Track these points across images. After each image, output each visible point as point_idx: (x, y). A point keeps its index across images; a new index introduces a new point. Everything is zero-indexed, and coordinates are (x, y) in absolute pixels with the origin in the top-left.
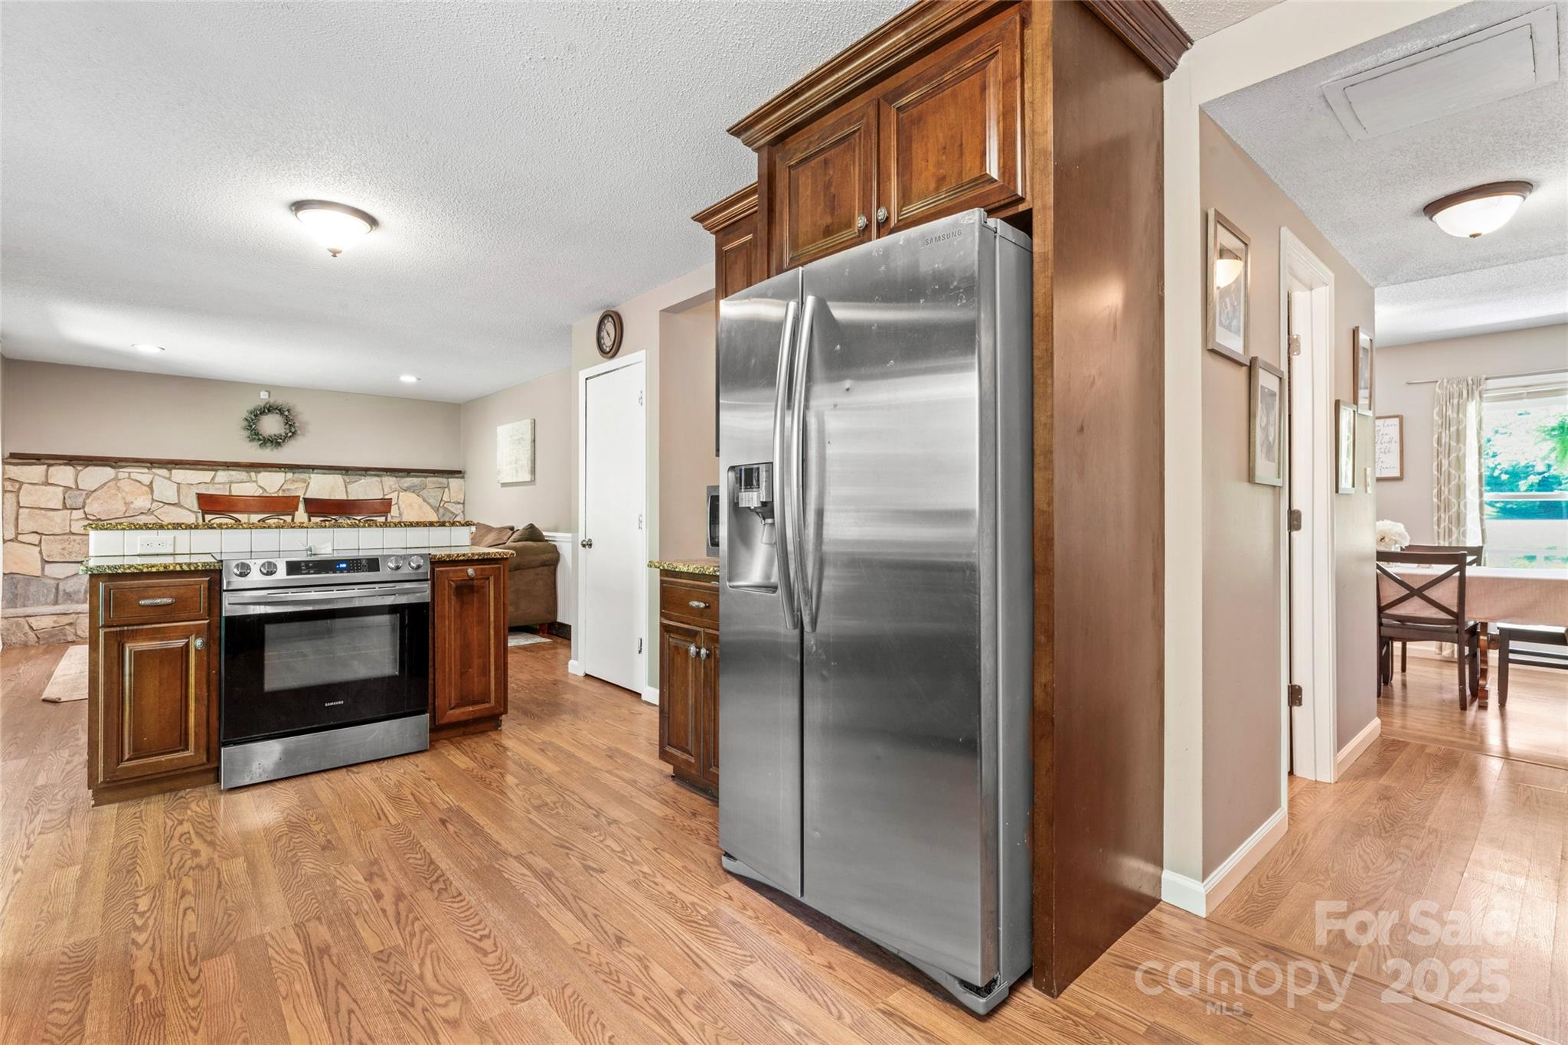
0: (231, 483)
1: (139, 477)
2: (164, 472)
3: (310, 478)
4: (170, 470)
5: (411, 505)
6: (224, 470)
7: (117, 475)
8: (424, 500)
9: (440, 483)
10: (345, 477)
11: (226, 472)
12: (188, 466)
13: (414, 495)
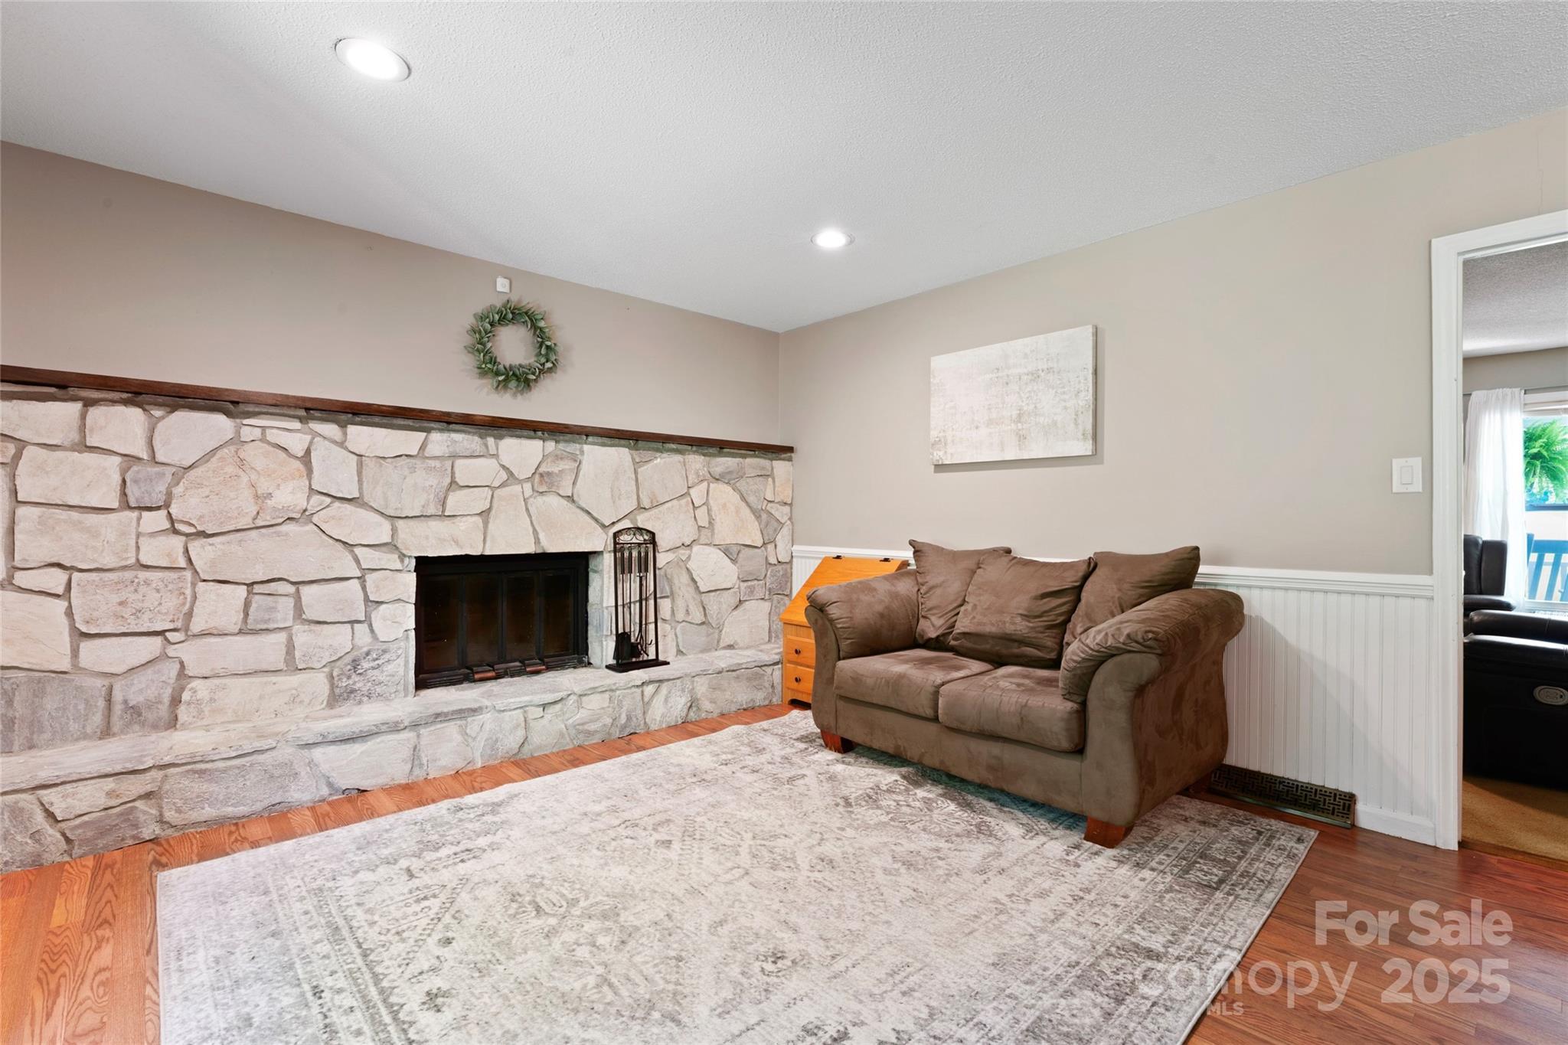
0: (454, 457)
1: (284, 439)
2: (330, 429)
3: (582, 452)
4: (343, 426)
5: (724, 506)
6: (441, 430)
7: (238, 433)
8: (743, 498)
9: (763, 468)
10: (633, 452)
11: (445, 435)
12: (377, 419)
13: (728, 489)
